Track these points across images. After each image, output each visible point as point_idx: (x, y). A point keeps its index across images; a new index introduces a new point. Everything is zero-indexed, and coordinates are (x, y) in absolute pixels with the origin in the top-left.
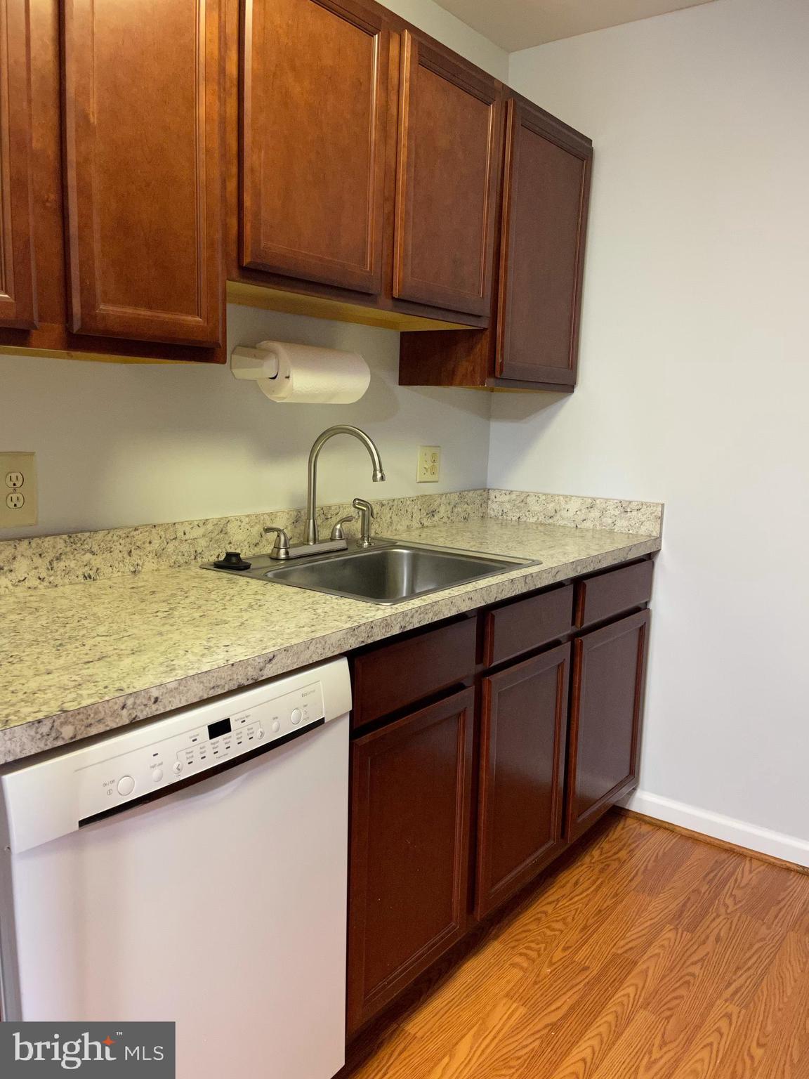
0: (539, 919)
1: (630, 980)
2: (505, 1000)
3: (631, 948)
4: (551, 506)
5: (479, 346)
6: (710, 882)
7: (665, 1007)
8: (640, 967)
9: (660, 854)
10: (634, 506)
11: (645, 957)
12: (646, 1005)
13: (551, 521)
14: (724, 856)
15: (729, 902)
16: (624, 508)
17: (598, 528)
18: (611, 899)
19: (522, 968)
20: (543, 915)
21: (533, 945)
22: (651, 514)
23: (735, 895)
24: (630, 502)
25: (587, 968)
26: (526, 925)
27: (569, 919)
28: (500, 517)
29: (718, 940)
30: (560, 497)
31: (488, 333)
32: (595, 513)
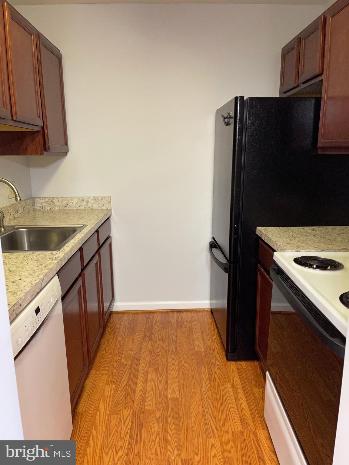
0: (102, 357)
1: (141, 362)
2: (106, 386)
3: (137, 353)
4: (65, 202)
5: (38, 138)
6: (148, 324)
7: (156, 364)
8: (142, 357)
9: (129, 321)
10: (100, 198)
11: (142, 353)
12: (150, 366)
13: (66, 208)
14: (148, 315)
15: (157, 327)
16: (96, 199)
17: (86, 209)
18: (122, 341)
19: (106, 374)
20: (103, 355)
21: (106, 365)
22: (107, 201)
23: (157, 325)
24: (98, 197)
25: (126, 365)
26: (99, 360)
27: (113, 353)
28: (42, 209)
29: (159, 339)
30: (68, 198)
31: (41, 132)
32: (84, 203)
